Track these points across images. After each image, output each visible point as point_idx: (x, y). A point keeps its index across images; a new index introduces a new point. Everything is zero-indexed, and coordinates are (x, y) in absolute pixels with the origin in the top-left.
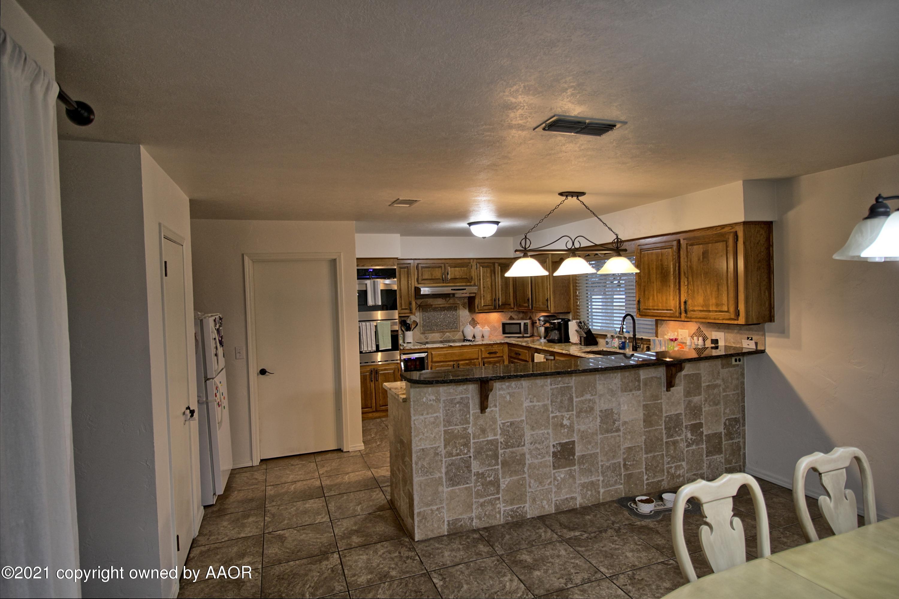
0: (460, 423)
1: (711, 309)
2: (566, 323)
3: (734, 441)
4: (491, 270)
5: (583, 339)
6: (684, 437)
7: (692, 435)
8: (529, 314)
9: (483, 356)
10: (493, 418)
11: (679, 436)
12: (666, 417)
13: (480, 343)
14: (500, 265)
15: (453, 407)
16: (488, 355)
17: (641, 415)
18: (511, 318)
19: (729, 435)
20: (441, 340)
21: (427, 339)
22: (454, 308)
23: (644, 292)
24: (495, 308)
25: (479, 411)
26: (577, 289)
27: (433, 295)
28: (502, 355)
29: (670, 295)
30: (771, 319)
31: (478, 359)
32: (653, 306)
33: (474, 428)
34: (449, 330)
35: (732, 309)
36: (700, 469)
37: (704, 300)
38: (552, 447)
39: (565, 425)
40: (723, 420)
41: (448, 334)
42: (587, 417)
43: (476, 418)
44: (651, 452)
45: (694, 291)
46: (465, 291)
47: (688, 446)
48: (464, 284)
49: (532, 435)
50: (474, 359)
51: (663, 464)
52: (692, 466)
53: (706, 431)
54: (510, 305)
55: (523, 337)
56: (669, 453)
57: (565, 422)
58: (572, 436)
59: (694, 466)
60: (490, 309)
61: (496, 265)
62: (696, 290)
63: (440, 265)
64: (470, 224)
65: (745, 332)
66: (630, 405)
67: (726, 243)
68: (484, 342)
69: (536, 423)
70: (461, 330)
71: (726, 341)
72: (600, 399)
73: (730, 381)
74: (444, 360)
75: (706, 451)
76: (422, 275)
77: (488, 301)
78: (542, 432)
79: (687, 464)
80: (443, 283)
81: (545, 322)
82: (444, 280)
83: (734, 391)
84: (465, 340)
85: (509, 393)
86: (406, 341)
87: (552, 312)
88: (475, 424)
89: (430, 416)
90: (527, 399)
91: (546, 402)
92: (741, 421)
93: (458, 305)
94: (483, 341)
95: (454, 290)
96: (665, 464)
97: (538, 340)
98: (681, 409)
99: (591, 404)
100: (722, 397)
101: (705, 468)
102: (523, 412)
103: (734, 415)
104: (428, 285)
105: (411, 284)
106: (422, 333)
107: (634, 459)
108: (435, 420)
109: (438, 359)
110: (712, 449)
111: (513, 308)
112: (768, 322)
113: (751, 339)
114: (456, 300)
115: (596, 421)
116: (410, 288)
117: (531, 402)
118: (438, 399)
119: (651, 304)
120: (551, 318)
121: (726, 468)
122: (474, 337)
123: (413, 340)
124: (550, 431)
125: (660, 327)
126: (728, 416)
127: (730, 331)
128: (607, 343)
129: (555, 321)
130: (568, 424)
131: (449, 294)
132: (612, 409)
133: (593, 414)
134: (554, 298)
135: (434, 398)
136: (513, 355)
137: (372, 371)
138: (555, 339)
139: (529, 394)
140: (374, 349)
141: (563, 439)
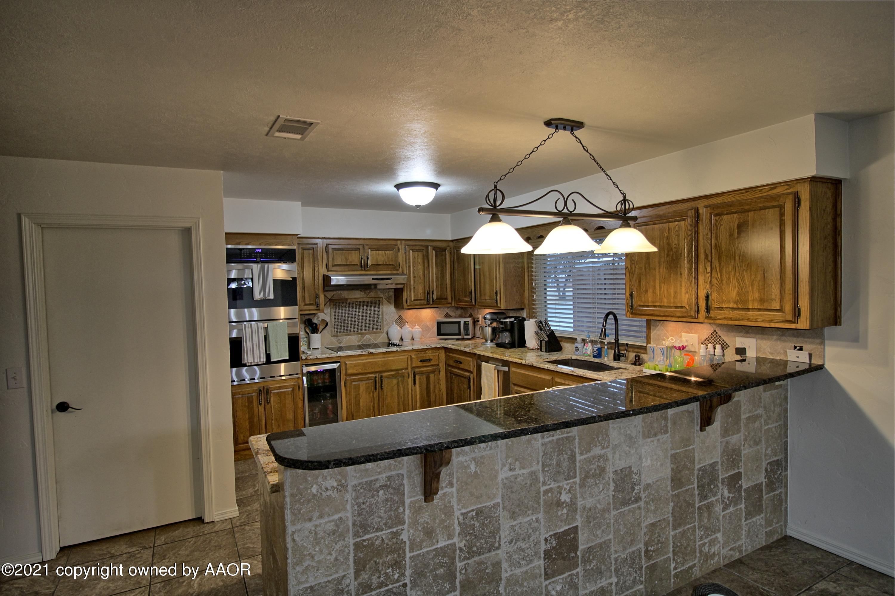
0: (385, 524)
1: (750, 307)
2: (521, 322)
3: (776, 493)
4: (423, 255)
5: (543, 343)
6: (720, 497)
7: (729, 492)
8: (470, 311)
9: (414, 365)
10: (446, 506)
11: (714, 496)
12: (700, 469)
13: (410, 348)
14: (434, 248)
15: (373, 496)
16: (420, 364)
17: (669, 471)
18: (447, 316)
19: (771, 485)
20: (360, 344)
21: (340, 343)
22: (377, 303)
23: (640, 282)
24: (428, 301)
25: (422, 497)
26: (533, 280)
27: (348, 285)
28: (437, 363)
29: (681, 286)
30: (836, 321)
31: (407, 369)
32: (653, 302)
33: (411, 531)
34: (369, 331)
35: (788, 307)
36: (738, 540)
37: (739, 294)
38: (543, 542)
39: (563, 503)
40: (764, 465)
41: (367, 335)
42: (596, 484)
43: (417, 511)
44: (680, 525)
45: (722, 280)
46: (389, 281)
47: (724, 509)
48: (389, 272)
49: (512, 527)
50: (401, 369)
51: (695, 542)
52: (729, 537)
53: (745, 484)
54: (446, 299)
55: (463, 339)
56: (702, 523)
57: (565, 497)
58: (574, 519)
59: (732, 537)
60: (421, 305)
61: (430, 249)
62: (725, 278)
63: (357, 247)
64: (399, 186)
65: (791, 338)
66: (655, 457)
67: (781, 210)
68: (415, 347)
69: (519, 506)
70: (385, 331)
71: (758, 350)
72: (614, 453)
73: (772, 409)
74: (363, 372)
75: (745, 512)
76: (333, 259)
77: (420, 296)
78: (528, 519)
79: (723, 534)
80: (362, 270)
81: (493, 320)
82: (363, 267)
83: (777, 422)
84: (390, 344)
85: (474, 459)
86: (312, 347)
87: (502, 308)
88: (414, 523)
89: (326, 519)
90: (504, 465)
91: (534, 468)
92: (784, 463)
93: (381, 299)
94: (413, 345)
95: (376, 279)
96: (697, 540)
97: (483, 344)
98: (716, 456)
99: (601, 464)
100: (763, 432)
101: (743, 537)
102: (498, 489)
103: (776, 456)
104: (341, 273)
105: (318, 271)
106: (334, 336)
107: (659, 540)
108: (337, 526)
109: (355, 371)
110: (752, 509)
111: (451, 303)
112: (830, 325)
113: (801, 349)
114: (379, 293)
115: (608, 489)
116: (316, 276)
117: (511, 470)
118: (342, 485)
119: (650, 299)
120: (499, 316)
121: (766, 532)
122: (402, 339)
123: (322, 344)
124: (541, 516)
125: (654, 330)
126: (770, 459)
127: (766, 337)
128: (577, 349)
129: (507, 320)
130: (568, 500)
131: (369, 285)
132: (630, 467)
133: (603, 479)
134: (506, 290)
135: (335, 484)
136: (451, 363)
137: (260, 390)
138: (505, 343)
139: (508, 457)
140: (264, 359)
141: (561, 527)
